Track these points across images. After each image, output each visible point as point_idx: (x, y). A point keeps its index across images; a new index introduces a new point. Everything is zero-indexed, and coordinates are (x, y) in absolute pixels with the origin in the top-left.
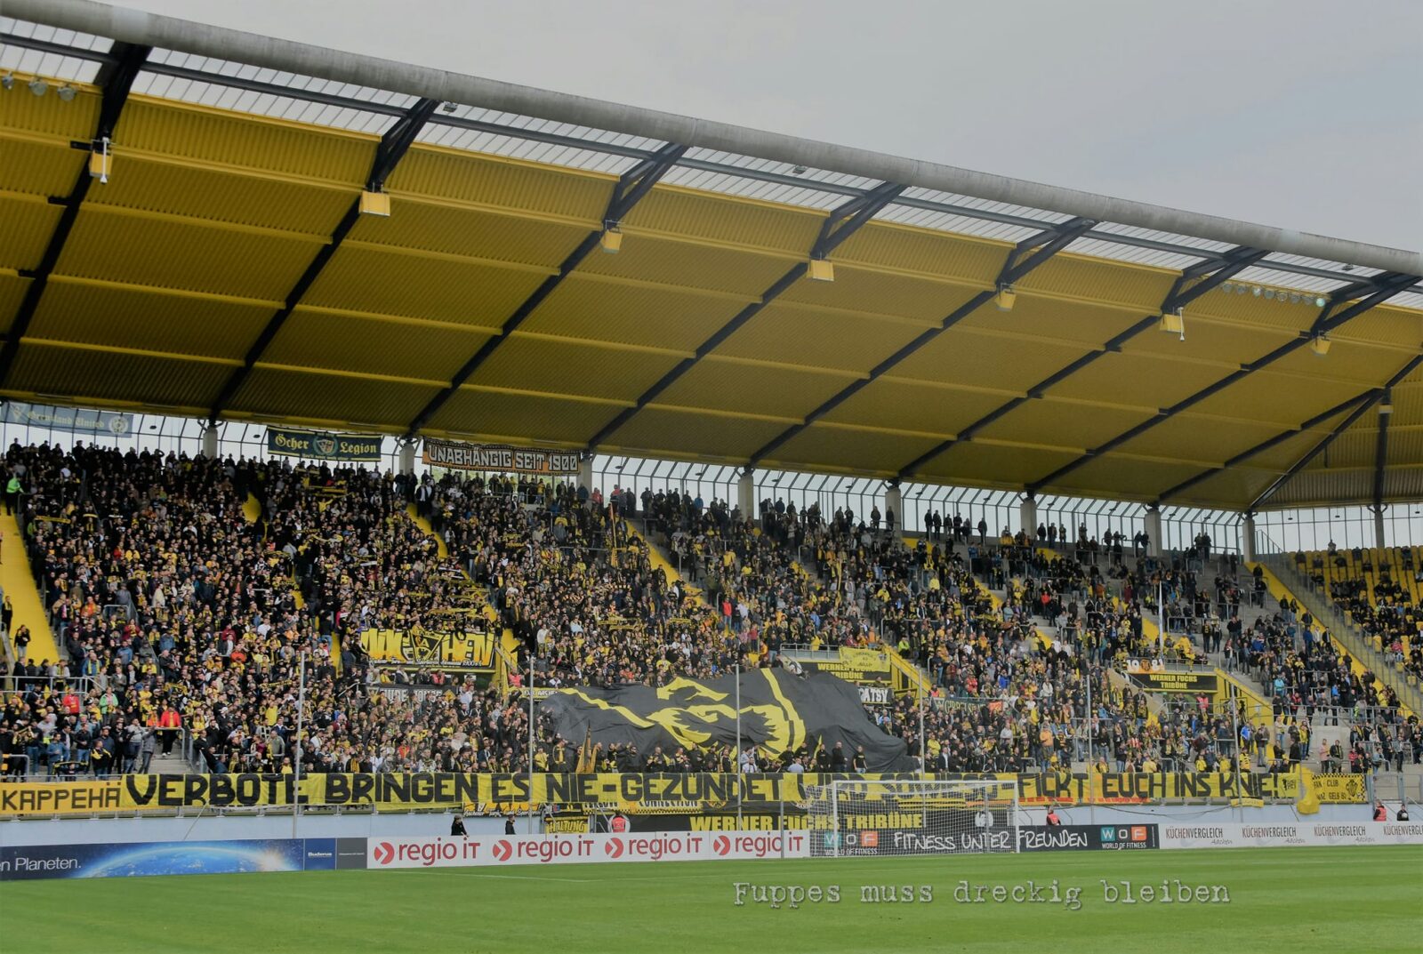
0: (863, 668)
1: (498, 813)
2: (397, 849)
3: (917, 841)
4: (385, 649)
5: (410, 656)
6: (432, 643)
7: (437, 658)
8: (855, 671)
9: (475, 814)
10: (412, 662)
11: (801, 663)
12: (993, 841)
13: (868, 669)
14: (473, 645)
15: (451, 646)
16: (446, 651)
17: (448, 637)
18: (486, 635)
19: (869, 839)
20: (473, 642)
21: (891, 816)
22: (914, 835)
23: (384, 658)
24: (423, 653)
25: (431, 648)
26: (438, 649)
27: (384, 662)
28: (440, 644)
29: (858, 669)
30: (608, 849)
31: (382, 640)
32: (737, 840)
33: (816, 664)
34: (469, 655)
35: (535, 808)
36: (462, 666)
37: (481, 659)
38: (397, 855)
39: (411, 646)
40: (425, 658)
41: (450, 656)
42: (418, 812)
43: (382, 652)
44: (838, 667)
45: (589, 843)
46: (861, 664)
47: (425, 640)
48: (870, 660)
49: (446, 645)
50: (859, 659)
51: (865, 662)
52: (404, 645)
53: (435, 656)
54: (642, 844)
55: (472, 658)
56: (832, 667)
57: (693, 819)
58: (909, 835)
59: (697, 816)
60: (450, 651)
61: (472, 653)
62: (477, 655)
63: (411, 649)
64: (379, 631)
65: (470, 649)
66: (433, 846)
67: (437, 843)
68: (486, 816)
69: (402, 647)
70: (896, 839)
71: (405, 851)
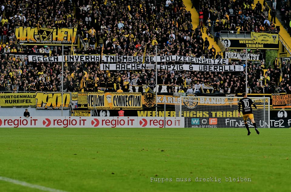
0: (264, 42)
1: (51, 108)
2: (3, 121)
3: (237, 123)
4: (27, 36)
5: (38, 39)
6: (48, 33)
7: (51, 40)
8: (259, 44)
9: (41, 108)
10: (39, 42)
11: (231, 40)
12: (275, 124)
13: (266, 42)
14: (67, 34)
15: (57, 34)
16: (55, 36)
17: (55, 30)
18: (73, 29)
19: (213, 121)
20: (67, 32)
21: (234, 112)
22: (236, 121)
23: (26, 40)
24: (44, 38)
25: (47, 35)
26: (51, 36)
27: (26, 41)
28: (52, 33)
29: (261, 42)
30: (93, 123)
31: (25, 32)
32: (151, 121)
33: (238, 41)
34: (65, 38)
35: (67, 106)
36: (62, 43)
37: (71, 39)
38: (3, 123)
39: (39, 34)
40: (45, 40)
41: (57, 38)
42: (18, 107)
43: (25, 37)
44: (250, 42)
45: (84, 120)
46: (262, 40)
47: (45, 32)
48: (267, 38)
49: (54, 34)
50: (262, 38)
51: (265, 39)
52: (35, 34)
53: (49, 39)
54: (108, 121)
55: (67, 40)
56: (247, 42)
57: (138, 112)
58: (233, 120)
59: (140, 111)
60: (57, 36)
61: (67, 37)
62: (69, 38)
63: (38, 36)
64: (23, 28)
65: (66, 35)
66: (18, 120)
67: (19, 119)
68: (46, 109)
69: (34, 35)
70: (226, 122)
71: (6, 122)
